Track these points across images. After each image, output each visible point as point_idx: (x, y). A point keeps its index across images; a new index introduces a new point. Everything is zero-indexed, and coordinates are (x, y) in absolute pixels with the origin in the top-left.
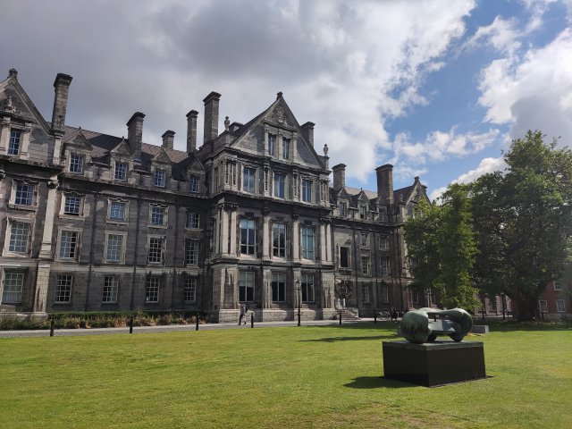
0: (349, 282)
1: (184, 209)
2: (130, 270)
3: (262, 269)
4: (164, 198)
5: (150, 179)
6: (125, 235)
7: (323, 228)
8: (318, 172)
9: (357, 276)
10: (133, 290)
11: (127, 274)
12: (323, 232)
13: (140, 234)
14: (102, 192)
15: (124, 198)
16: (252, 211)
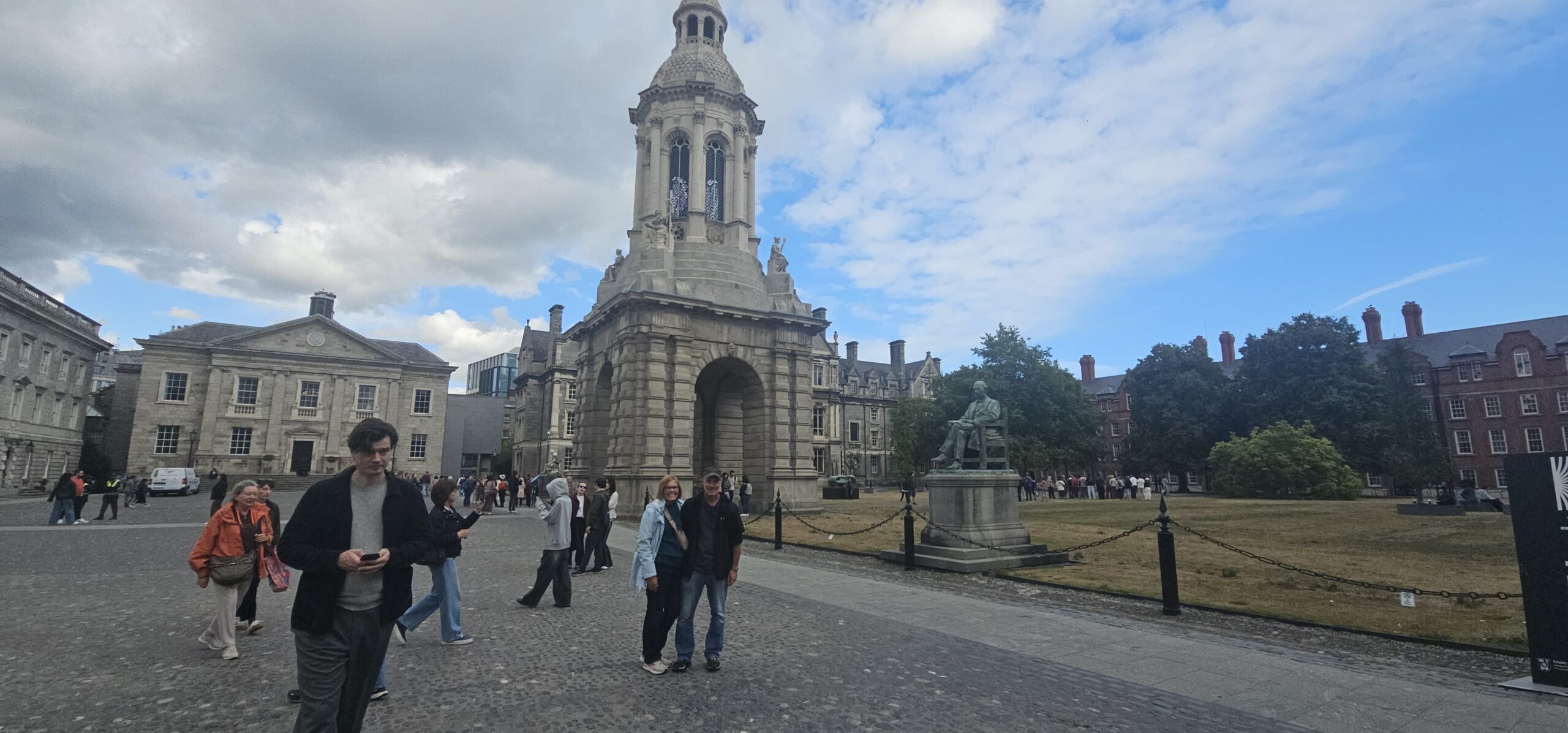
0: (859, 454)
7: (832, 408)
8: (828, 358)
9: (865, 449)
12: (832, 412)
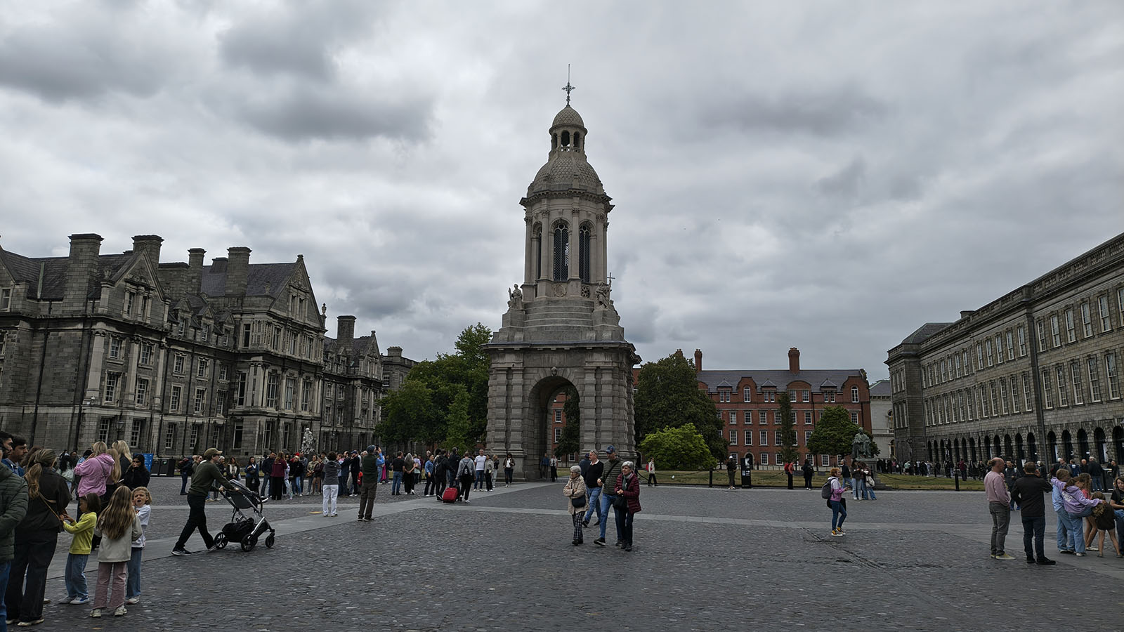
1: (218, 362)
2: (183, 419)
3: (279, 420)
4: (207, 352)
5: (200, 334)
6: (182, 387)
7: (317, 383)
8: (318, 331)
10: (185, 436)
11: (182, 423)
13: (192, 387)
14: (172, 347)
15: (184, 352)
16: (277, 368)
